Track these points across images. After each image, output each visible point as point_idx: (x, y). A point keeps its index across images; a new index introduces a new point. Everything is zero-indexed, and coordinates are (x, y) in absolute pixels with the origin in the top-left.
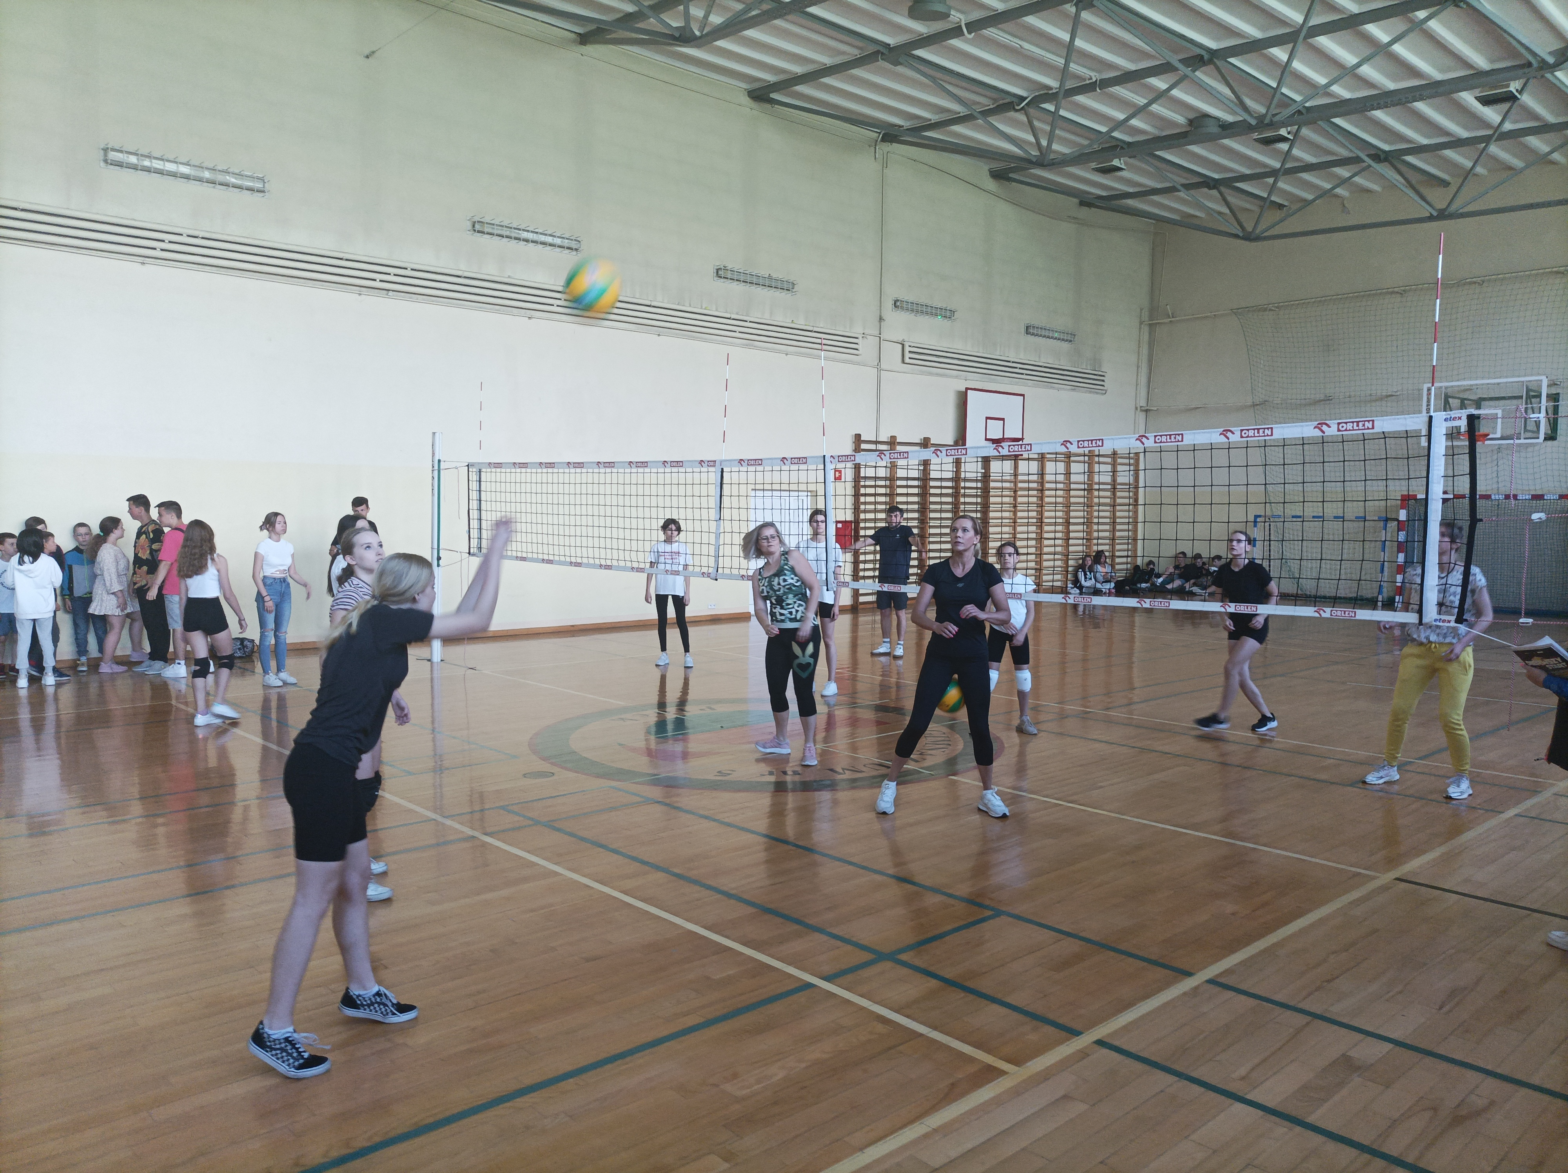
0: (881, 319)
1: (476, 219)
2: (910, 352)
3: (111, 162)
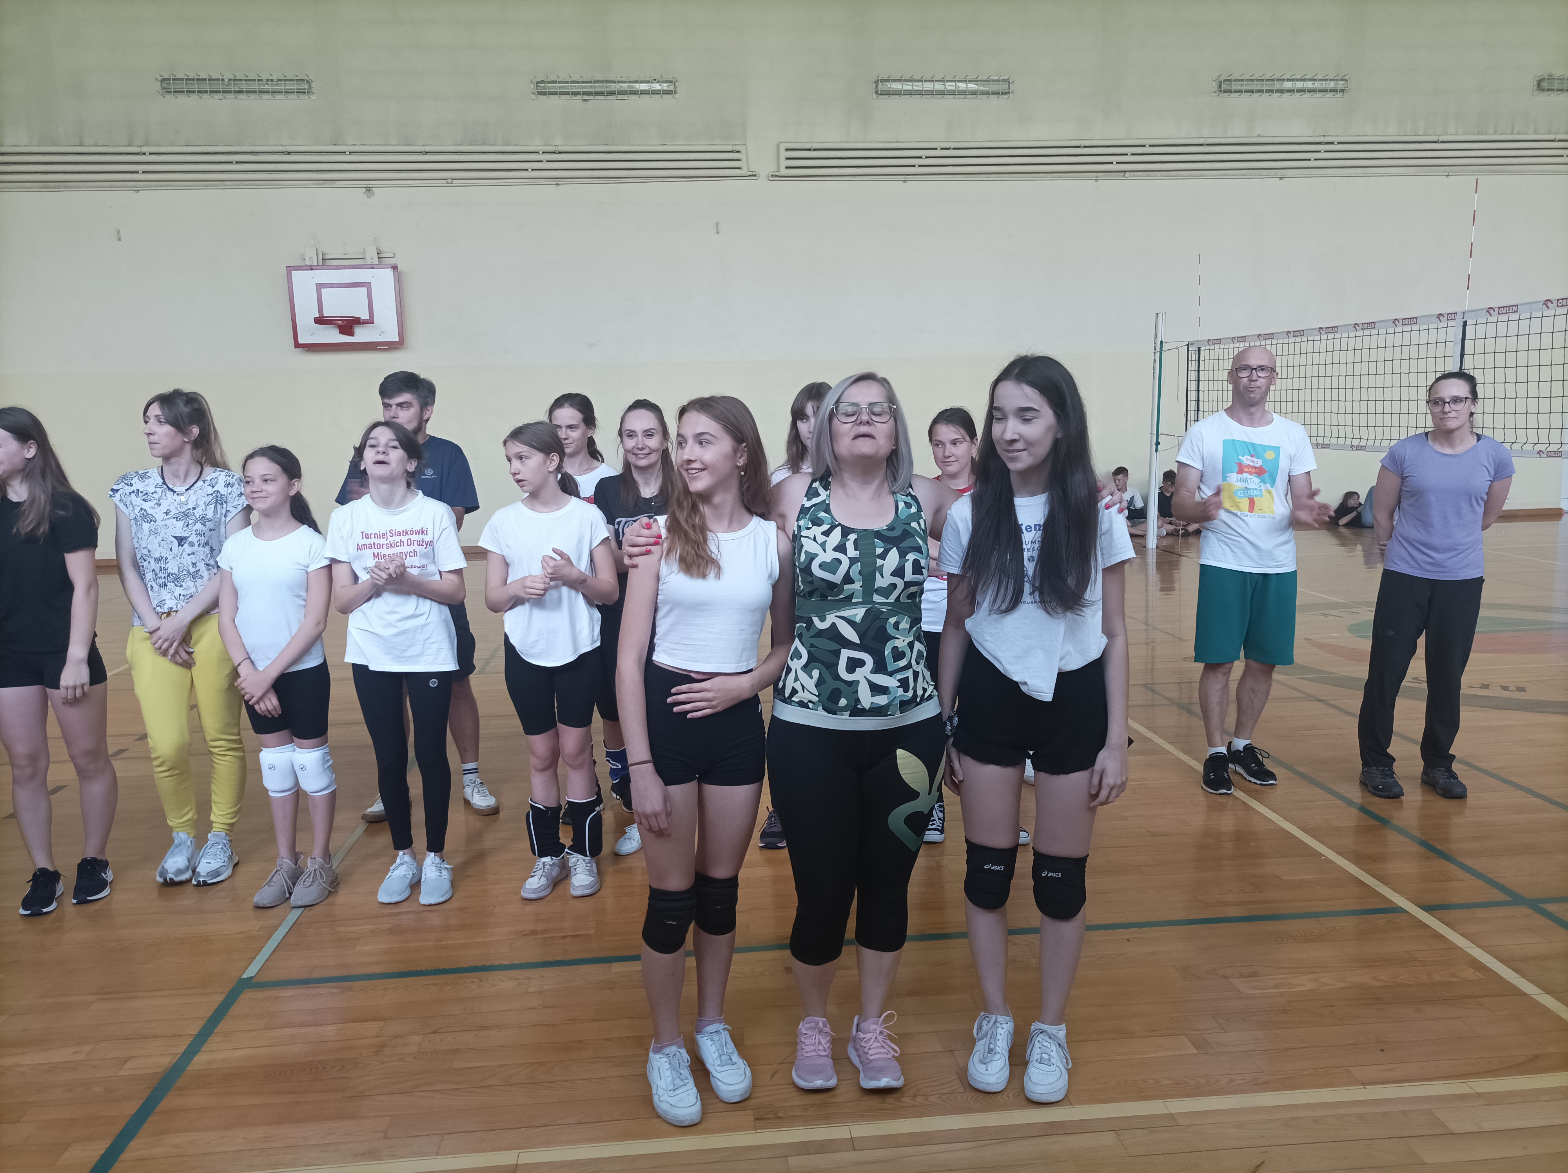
1: (1223, 78)
3: (882, 92)
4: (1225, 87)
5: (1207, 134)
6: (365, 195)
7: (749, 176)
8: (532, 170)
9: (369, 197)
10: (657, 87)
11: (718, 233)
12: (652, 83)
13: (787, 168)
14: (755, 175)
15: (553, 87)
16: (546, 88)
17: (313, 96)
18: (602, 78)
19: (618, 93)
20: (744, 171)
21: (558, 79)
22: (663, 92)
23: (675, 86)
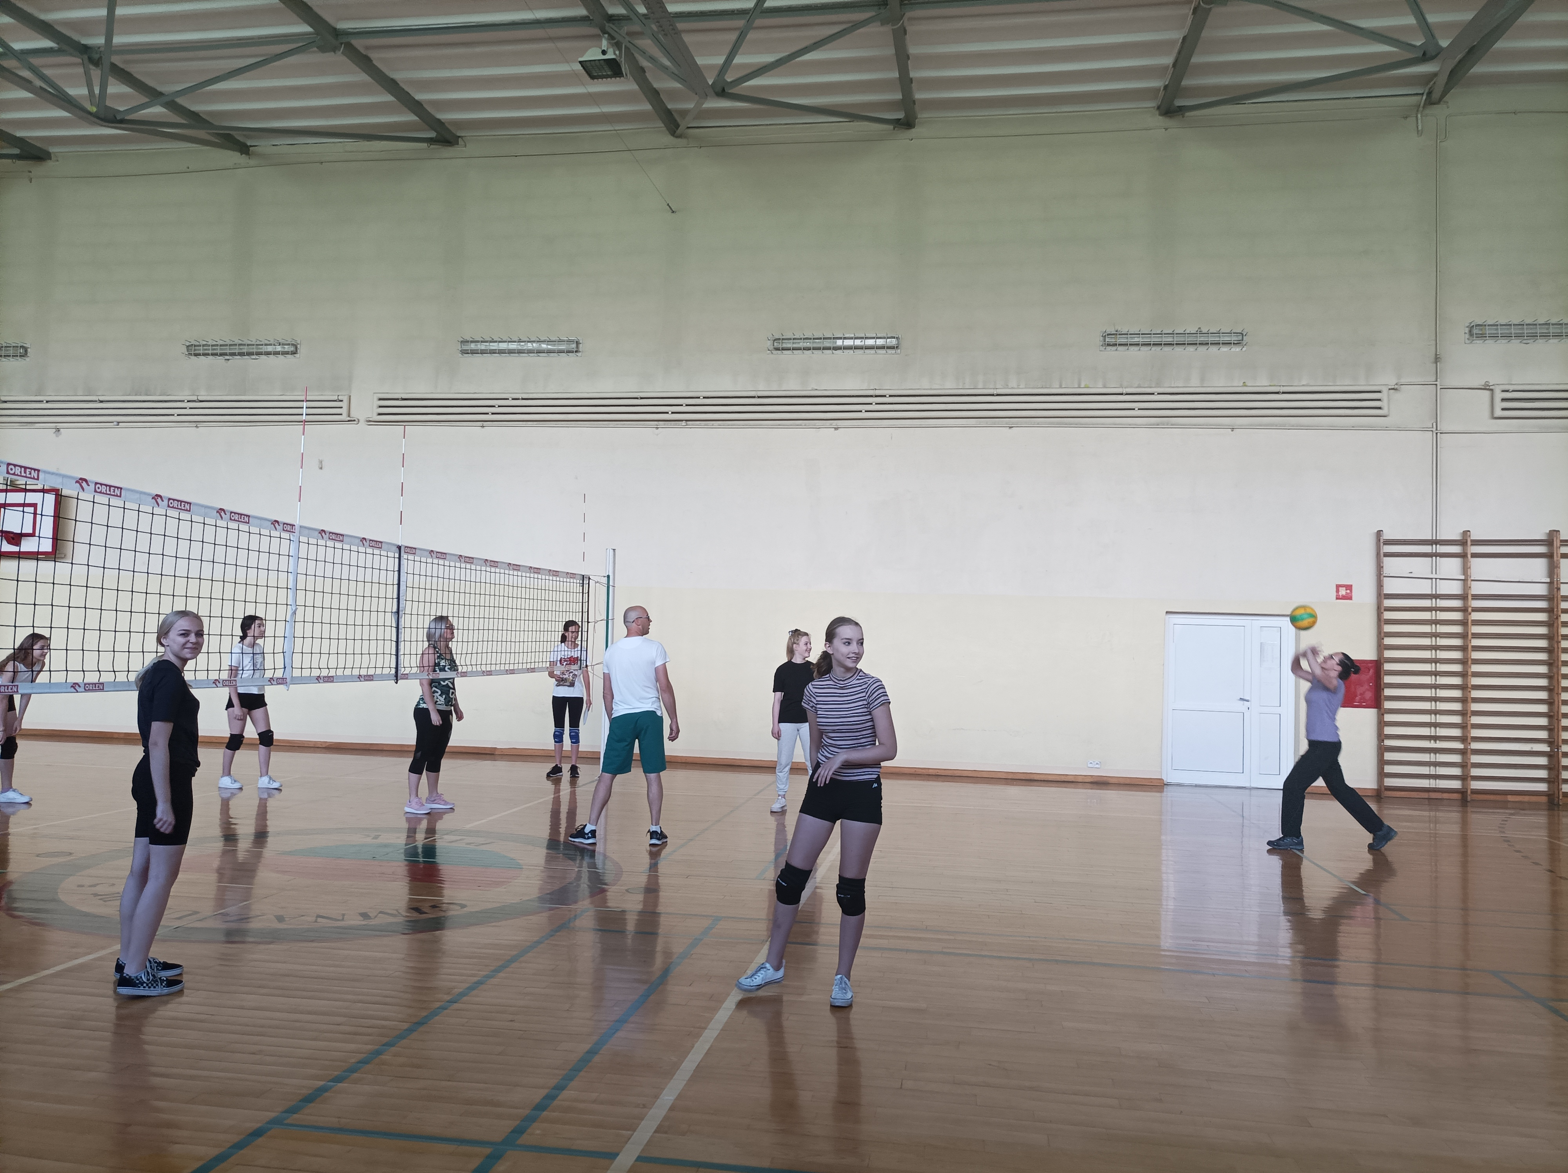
0: (1437, 359)
1: (772, 337)
2: (1503, 400)
3: (464, 352)
4: (779, 345)
5: (762, 388)
6: (55, 435)
7: (349, 421)
8: (178, 415)
9: (57, 436)
10: (279, 348)
11: (321, 468)
12: (274, 345)
13: (379, 414)
14: (355, 420)
15: (200, 350)
16: (195, 350)
17: (27, 359)
18: (237, 342)
19: (249, 354)
20: (344, 417)
21: (205, 343)
22: (285, 353)
23: (296, 348)
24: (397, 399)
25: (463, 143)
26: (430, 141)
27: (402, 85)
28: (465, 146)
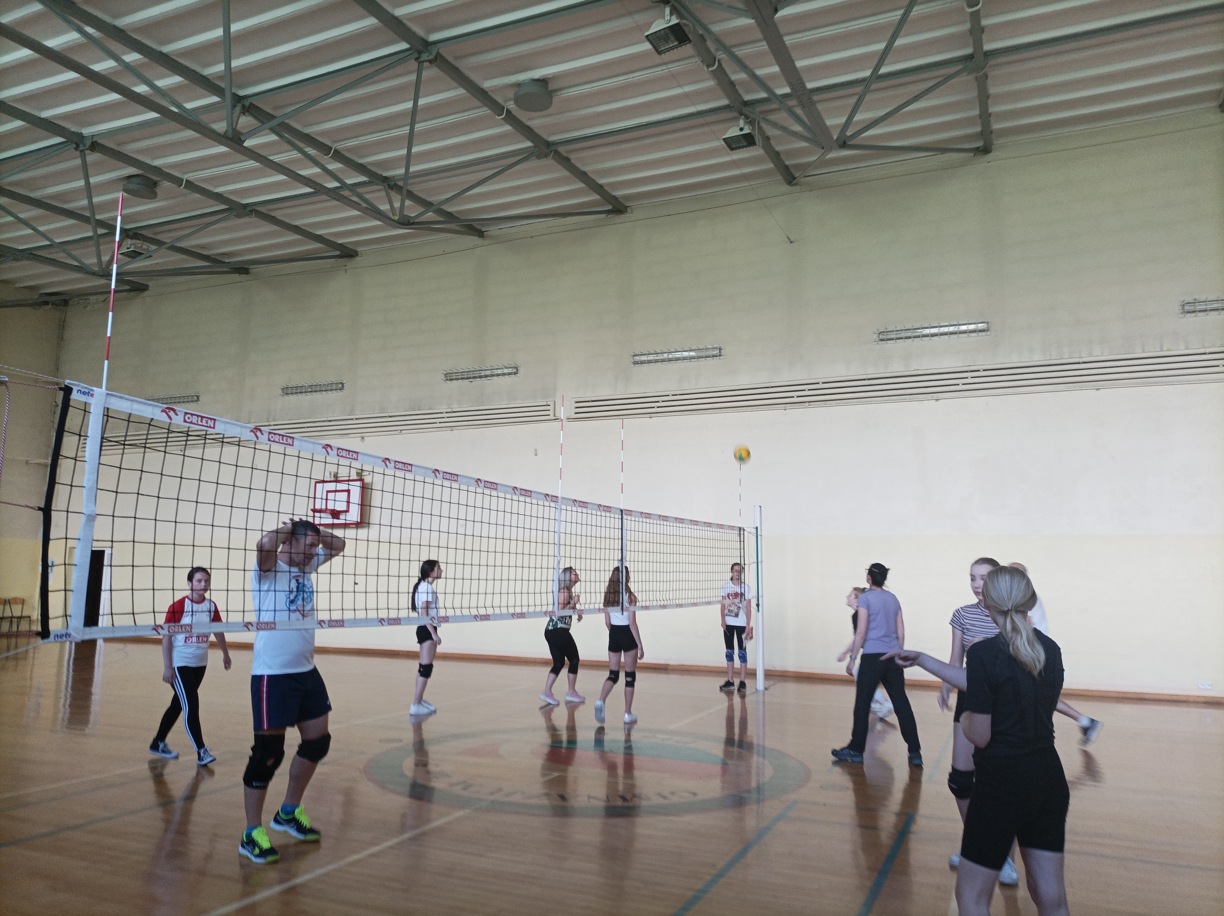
1: (877, 331)
3: (636, 363)
4: (884, 337)
5: (871, 372)
7: (554, 420)
8: (439, 423)
9: (362, 442)
11: (536, 455)
12: (502, 369)
13: (577, 413)
14: (559, 419)
15: (453, 376)
16: (450, 376)
17: (344, 391)
18: (478, 368)
19: (486, 376)
20: (552, 417)
21: (456, 371)
22: (509, 374)
23: (517, 370)
24: (588, 401)
25: (630, 211)
26: (608, 212)
27: (590, 175)
28: (632, 213)
